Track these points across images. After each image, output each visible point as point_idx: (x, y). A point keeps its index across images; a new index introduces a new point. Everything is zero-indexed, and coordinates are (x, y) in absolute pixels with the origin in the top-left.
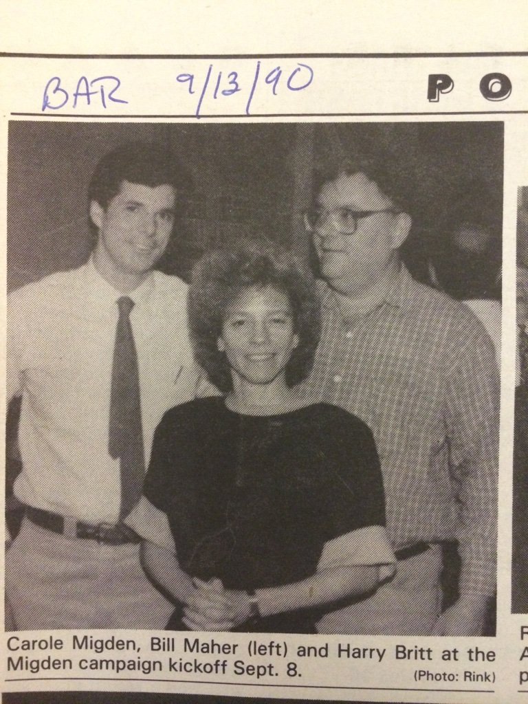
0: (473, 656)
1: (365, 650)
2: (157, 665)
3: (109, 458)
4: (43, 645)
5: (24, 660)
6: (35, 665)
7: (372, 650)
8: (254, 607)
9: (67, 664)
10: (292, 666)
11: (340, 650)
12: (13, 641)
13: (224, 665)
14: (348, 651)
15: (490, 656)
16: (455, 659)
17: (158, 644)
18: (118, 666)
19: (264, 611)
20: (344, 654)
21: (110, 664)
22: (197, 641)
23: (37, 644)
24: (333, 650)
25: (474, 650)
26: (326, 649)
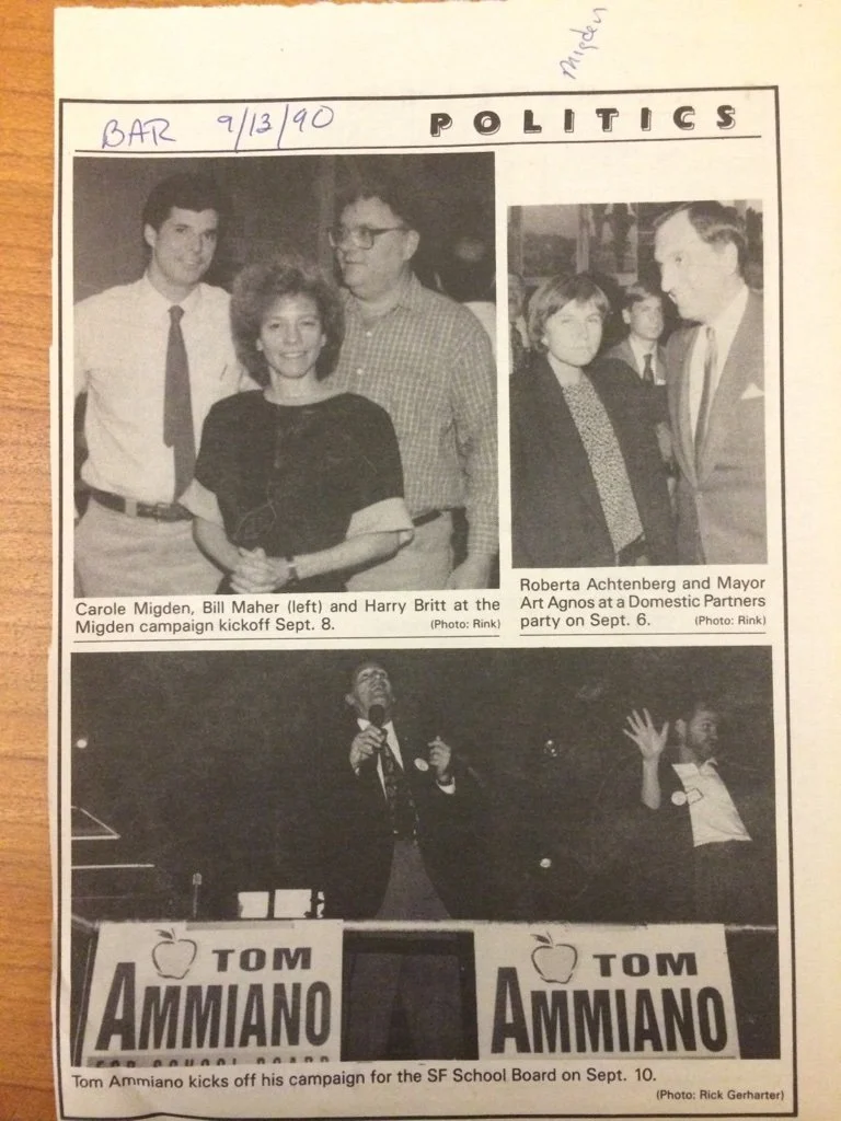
0: (481, 606)
1: (388, 604)
2: (209, 626)
3: (164, 446)
4: (108, 610)
5: (91, 624)
6: (100, 628)
7: (394, 604)
8: (293, 571)
9: (130, 627)
10: (326, 621)
11: (367, 605)
12: (81, 607)
13: (267, 623)
14: (374, 605)
15: (495, 606)
16: (466, 609)
17: (210, 607)
18: (174, 628)
19: (301, 574)
20: (370, 608)
21: (168, 627)
22: (243, 603)
23: (102, 610)
24: (361, 606)
25: (481, 601)
26: (355, 605)
